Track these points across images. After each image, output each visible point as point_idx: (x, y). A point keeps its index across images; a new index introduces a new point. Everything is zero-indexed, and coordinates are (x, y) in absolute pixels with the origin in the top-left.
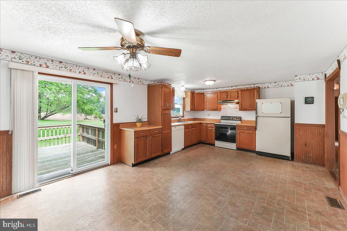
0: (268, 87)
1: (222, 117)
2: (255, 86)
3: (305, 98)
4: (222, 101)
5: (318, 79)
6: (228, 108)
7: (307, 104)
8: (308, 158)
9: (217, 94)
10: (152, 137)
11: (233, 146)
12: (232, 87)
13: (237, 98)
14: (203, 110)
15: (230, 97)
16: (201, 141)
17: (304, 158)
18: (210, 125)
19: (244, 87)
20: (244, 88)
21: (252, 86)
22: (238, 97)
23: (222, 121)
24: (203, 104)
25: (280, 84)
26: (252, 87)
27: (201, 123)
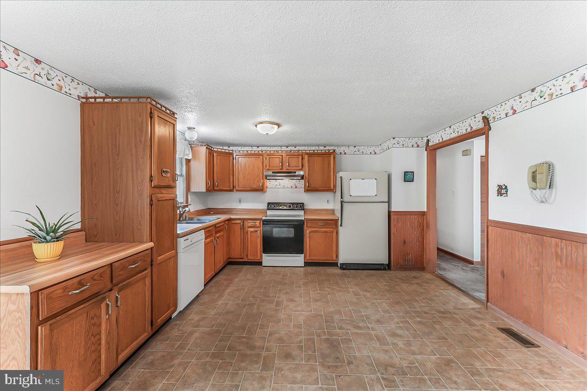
0: (345, 154)
1: (269, 204)
2: (325, 149)
3: (405, 172)
4: (273, 173)
5: (418, 146)
6: (280, 187)
7: (407, 181)
8: (406, 263)
9: (263, 157)
10: (119, 291)
11: (297, 260)
12: (287, 147)
13: (300, 168)
14: (231, 191)
15: (289, 166)
16: (229, 260)
17: (402, 264)
18: (251, 223)
19: (309, 149)
20: (310, 151)
21: (322, 148)
22: (303, 166)
23: (269, 212)
24: (231, 177)
25: (361, 148)
26: (322, 150)
27: (230, 220)
